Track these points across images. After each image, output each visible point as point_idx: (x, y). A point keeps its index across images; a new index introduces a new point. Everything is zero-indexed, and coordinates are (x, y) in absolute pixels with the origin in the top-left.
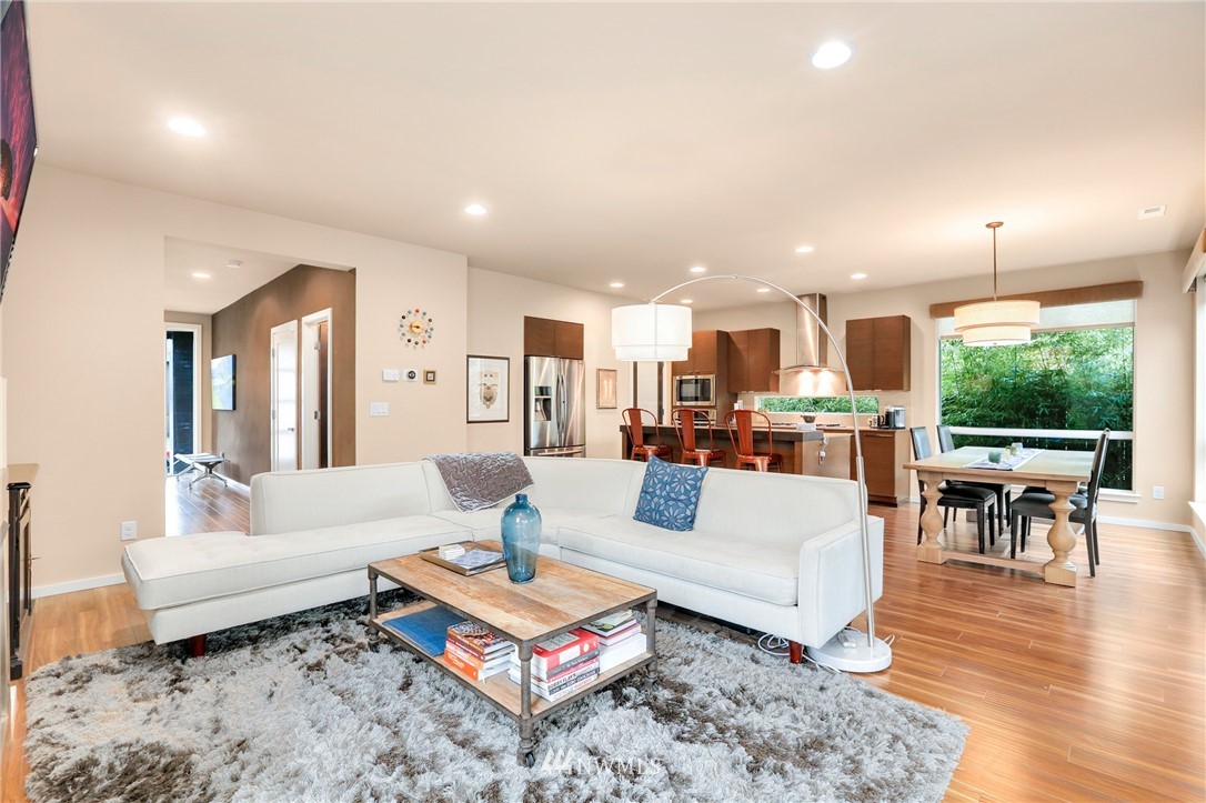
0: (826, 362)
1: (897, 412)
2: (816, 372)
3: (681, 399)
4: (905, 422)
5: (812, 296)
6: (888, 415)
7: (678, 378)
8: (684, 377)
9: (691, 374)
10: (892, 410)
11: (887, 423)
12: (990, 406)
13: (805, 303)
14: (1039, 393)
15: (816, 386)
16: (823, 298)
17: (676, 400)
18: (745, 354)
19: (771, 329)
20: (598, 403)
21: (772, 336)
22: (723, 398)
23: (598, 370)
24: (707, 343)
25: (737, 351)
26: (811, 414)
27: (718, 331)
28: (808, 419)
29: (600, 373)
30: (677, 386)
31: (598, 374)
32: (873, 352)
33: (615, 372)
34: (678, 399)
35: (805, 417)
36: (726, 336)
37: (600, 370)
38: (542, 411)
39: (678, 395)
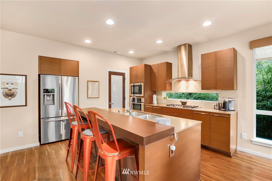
0: (192, 76)
1: (230, 101)
2: (187, 81)
3: (134, 93)
4: (235, 108)
5: (185, 45)
6: (225, 103)
7: (132, 84)
8: (135, 84)
9: (138, 83)
10: (226, 100)
11: (225, 108)
13: (183, 48)
15: (187, 87)
16: (190, 46)
17: (131, 94)
18: (156, 74)
19: (167, 62)
20: (88, 96)
21: (169, 66)
22: (149, 93)
23: (88, 81)
24: (141, 71)
25: (154, 73)
26: (185, 100)
27: (145, 65)
28: (183, 103)
29: (89, 82)
30: (132, 88)
31: (88, 83)
32: (216, 70)
33: (98, 82)
34: (132, 93)
35: (182, 102)
36: (150, 66)
37: (89, 81)
38: (52, 100)
39: (132, 92)
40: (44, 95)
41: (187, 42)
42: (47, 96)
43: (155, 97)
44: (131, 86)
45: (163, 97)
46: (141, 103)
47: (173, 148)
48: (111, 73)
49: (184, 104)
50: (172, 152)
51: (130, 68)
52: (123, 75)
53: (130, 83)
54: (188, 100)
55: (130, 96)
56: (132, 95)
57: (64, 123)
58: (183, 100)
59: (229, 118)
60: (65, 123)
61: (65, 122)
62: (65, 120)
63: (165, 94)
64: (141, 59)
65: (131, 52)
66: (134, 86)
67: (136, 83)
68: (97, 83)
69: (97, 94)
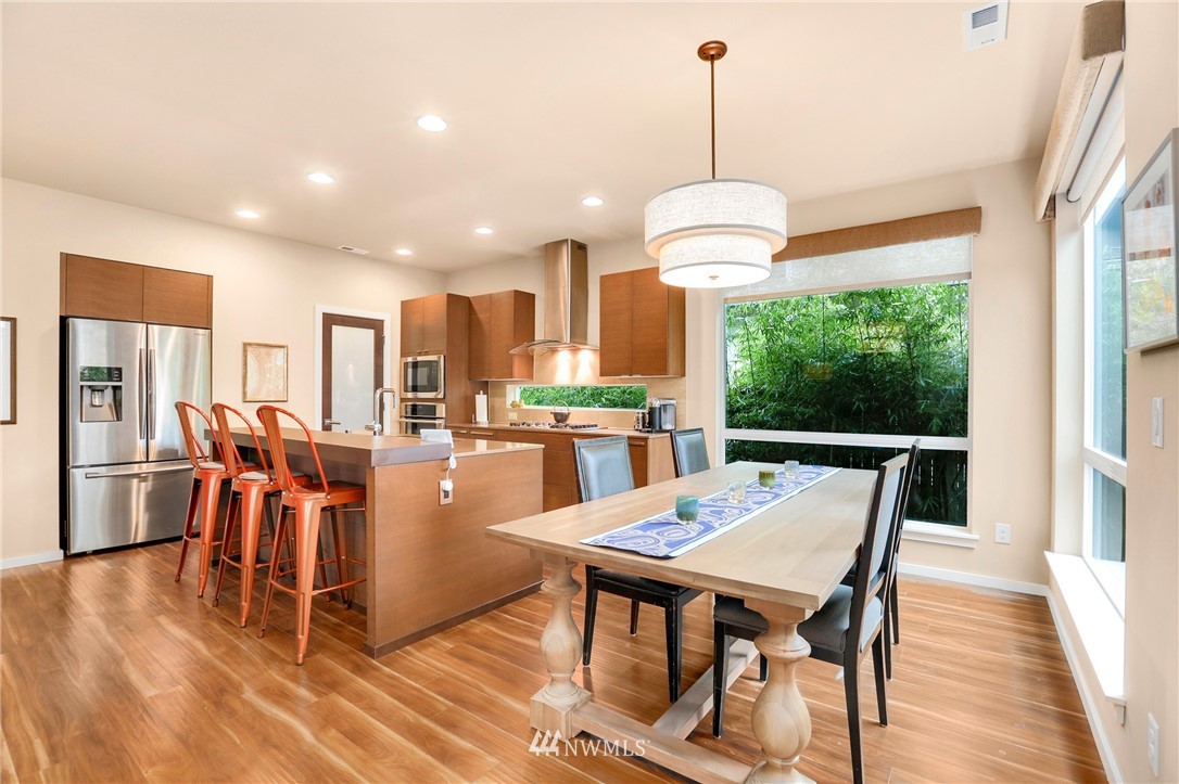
0: (584, 338)
1: (664, 407)
2: (574, 350)
3: (415, 389)
5: (570, 245)
6: (652, 411)
7: (410, 359)
8: (419, 359)
9: (427, 353)
10: (657, 404)
11: (651, 424)
12: (794, 400)
14: (855, 380)
15: (574, 369)
16: (580, 249)
17: (406, 391)
18: (486, 327)
19: (516, 291)
20: (245, 394)
21: (525, 302)
22: (461, 388)
23: (246, 345)
24: (437, 313)
25: (479, 323)
26: (563, 410)
27: (449, 295)
28: (559, 418)
29: (249, 349)
30: (410, 370)
31: (245, 351)
32: (632, 321)
33: (282, 350)
34: (410, 389)
35: (556, 415)
36: (467, 302)
37: (250, 344)
38: (110, 406)
39: (410, 383)
40: (82, 387)
41: (570, 237)
42: (93, 390)
43: (481, 400)
44: (406, 364)
45: (509, 401)
46: (435, 419)
47: (448, 485)
48: (330, 320)
49: (561, 418)
50: (446, 496)
51: (404, 303)
52: (376, 326)
53: (404, 354)
54: (572, 409)
55: (402, 400)
56: (410, 395)
57: (146, 487)
58: (559, 409)
59: (646, 446)
60: (150, 489)
61: (150, 483)
62: (151, 477)
63: (518, 392)
64: (444, 274)
65: (403, 252)
66: (415, 365)
67: (420, 354)
68: (280, 353)
69: (281, 388)
